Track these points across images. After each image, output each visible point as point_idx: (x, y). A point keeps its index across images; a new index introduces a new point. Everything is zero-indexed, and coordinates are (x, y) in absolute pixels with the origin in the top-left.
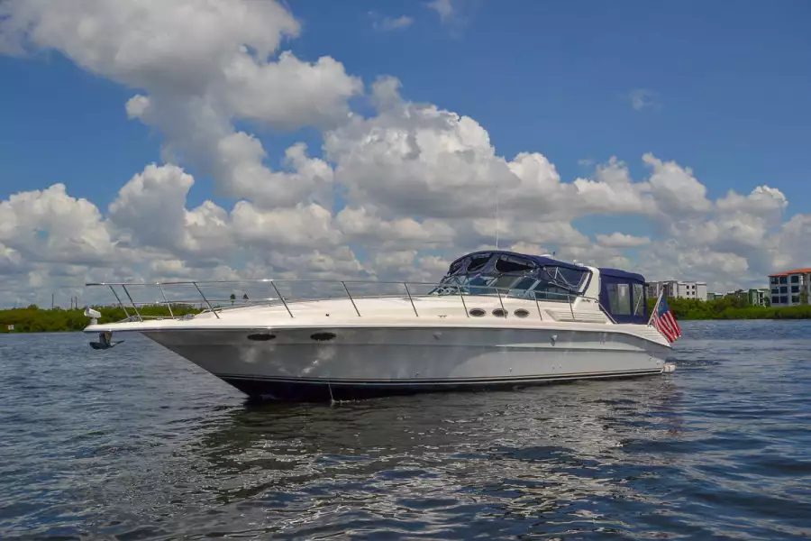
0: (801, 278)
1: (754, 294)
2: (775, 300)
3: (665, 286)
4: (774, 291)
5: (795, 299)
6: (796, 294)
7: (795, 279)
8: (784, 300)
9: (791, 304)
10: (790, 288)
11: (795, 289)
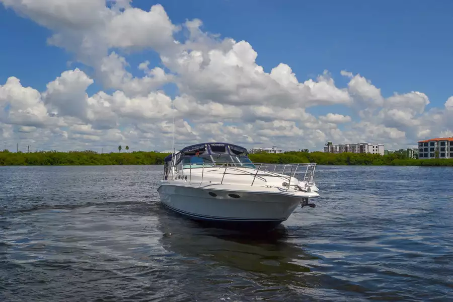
0: (436, 143)
1: (410, 152)
2: (421, 155)
3: (361, 146)
4: (421, 150)
5: (432, 155)
6: (432, 152)
7: (432, 144)
8: (426, 155)
9: (430, 158)
10: (429, 149)
11: (432, 150)
